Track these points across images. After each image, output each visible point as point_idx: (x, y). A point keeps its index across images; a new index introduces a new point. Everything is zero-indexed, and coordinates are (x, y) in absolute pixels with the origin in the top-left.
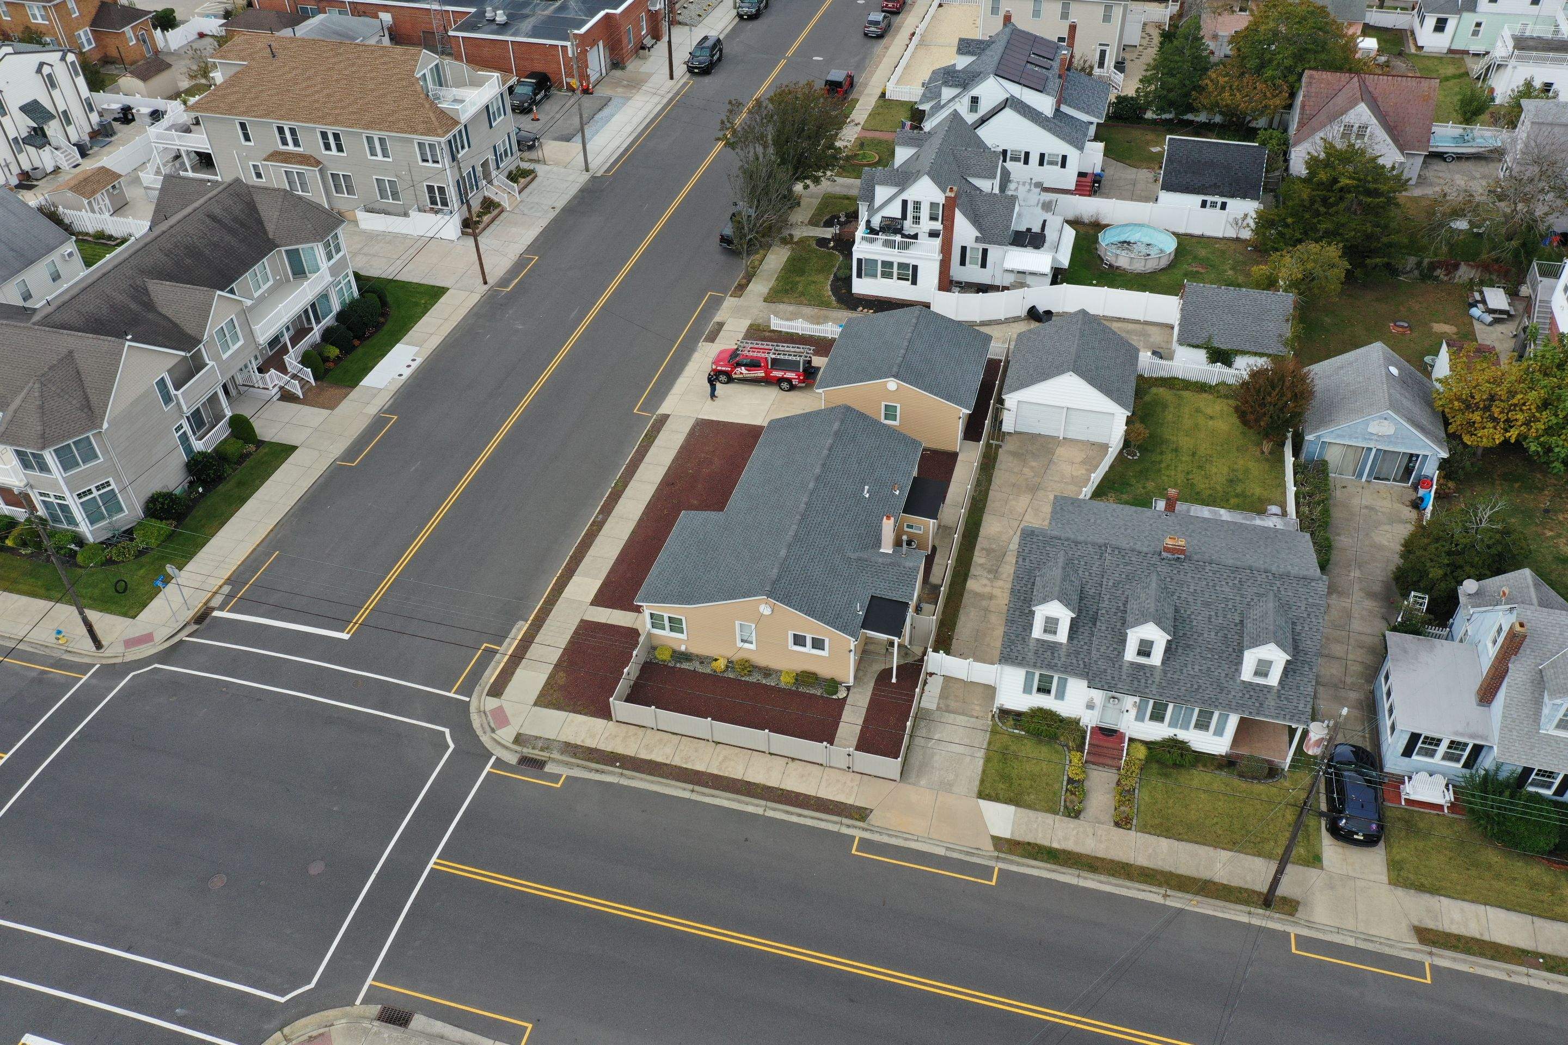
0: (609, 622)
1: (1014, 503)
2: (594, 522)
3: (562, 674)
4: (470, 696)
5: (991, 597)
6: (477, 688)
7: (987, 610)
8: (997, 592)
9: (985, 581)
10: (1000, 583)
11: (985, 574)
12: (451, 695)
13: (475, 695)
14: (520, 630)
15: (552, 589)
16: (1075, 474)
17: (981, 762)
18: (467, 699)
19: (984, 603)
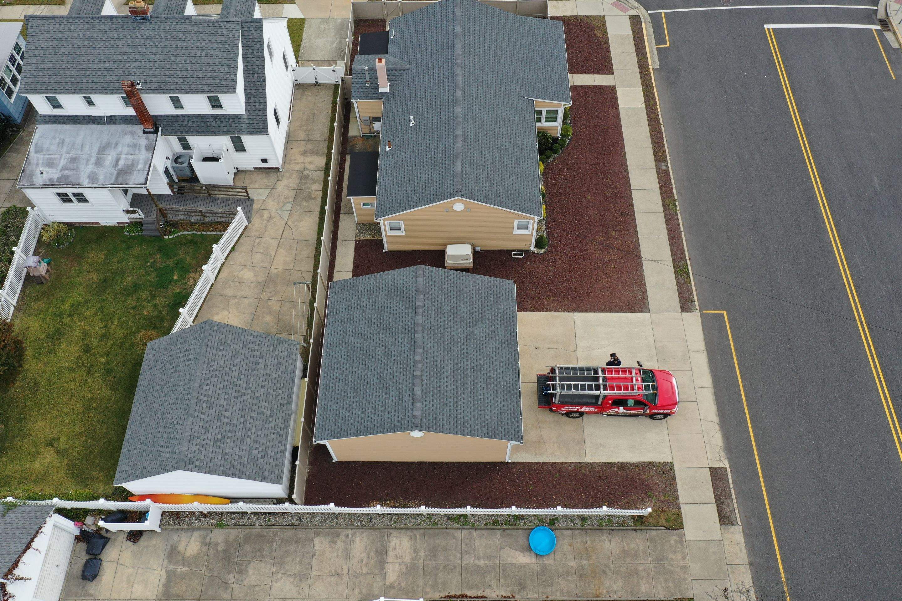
0: (592, 75)
1: (288, 259)
2: (665, 160)
3: (600, 35)
4: (649, 14)
5: (305, 153)
6: (650, 20)
7: (308, 141)
8: (300, 159)
9: (311, 167)
10: (298, 167)
11: (310, 173)
12: (663, 11)
13: (647, 15)
14: (653, 62)
15: (653, 94)
16: (225, 313)
17: (304, 37)
18: (649, 12)
19: (310, 146)
